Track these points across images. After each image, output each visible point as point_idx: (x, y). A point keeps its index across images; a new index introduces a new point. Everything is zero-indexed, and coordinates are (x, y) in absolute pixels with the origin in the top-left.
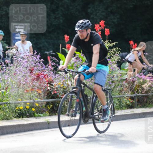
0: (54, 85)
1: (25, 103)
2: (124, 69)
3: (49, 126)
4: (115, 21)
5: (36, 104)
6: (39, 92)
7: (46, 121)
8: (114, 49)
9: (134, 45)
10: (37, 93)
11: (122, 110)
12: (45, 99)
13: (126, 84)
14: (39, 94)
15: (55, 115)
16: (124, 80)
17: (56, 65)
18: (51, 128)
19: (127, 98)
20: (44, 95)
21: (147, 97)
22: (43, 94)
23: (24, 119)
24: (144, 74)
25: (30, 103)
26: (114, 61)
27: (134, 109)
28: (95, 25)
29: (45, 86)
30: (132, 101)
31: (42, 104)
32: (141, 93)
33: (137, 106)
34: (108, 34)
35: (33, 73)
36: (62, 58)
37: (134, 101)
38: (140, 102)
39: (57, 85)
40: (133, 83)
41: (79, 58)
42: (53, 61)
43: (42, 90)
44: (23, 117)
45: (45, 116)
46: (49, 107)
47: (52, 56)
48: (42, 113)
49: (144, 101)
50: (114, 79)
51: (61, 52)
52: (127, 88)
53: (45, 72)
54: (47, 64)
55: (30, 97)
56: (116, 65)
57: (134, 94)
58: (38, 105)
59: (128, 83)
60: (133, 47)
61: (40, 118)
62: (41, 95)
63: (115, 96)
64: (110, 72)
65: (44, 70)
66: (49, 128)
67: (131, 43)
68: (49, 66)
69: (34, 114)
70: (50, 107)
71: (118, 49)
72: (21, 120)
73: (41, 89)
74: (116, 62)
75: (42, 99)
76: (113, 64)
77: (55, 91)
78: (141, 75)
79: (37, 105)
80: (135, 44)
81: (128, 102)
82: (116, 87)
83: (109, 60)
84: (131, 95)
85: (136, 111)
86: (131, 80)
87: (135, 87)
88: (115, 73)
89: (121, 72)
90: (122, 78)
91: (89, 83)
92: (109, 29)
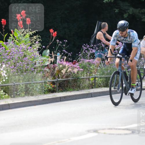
2: (45, 55)
8: (35, 37)
9: (54, 33)
11: (45, 95)
13: (47, 70)
16: (46, 66)
19: (49, 83)
26: (35, 49)
27: (55, 93)
28: (17, 15)
30: (53, 86)
32: (62, 78)
33: (58, 90)
34: (29, 23)
37: (55, 86)
38: (61, 86)
40: (54, 68)
41: (3, 47)
49: (65, 86)
50: (36, 66)
52: (48, 74)
56: (37, 52)
57: (55, 79)
59: (49, 69)
60: (53, 35)
63: (37, 82)
64: (32, 59)
67: (51, 31)
71: (38, 36)
74: (37, 49)
76: (34, 52)
78: (61, 61)
80: (55, 32)
81: (50, 87)
82: (38, 73)
83: (30, 47)
84: (53, 80)
85: (57, 95)
86: (52, 66)
87: (56, 72)
88: (37, 59)
89: (42, 59)
90: (44, 65)
91: (13, 70)
92: (30, 19)
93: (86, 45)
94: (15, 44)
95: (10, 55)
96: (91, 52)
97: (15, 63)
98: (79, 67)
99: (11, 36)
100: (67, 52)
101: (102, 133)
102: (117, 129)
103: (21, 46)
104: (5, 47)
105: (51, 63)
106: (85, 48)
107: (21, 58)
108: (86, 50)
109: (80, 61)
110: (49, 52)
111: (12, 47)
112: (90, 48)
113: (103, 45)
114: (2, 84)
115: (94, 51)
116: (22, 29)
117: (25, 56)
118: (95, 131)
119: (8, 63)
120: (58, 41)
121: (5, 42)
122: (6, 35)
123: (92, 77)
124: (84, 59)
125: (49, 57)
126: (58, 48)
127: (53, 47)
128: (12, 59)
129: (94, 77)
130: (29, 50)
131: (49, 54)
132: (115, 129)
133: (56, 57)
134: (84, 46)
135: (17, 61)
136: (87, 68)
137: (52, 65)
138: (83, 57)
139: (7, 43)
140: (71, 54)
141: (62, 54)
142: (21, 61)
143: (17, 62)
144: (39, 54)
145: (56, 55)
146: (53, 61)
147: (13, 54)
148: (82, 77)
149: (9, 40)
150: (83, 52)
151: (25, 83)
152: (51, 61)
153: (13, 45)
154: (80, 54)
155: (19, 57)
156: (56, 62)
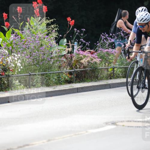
2: (62, 45)
8: (52, 26)
9: (71, 22)
11: (61, 86)
13: (64, 60)
16: (62, 56)
19: (66, 73)
21: (85, 72)
24: (82, 49)
26: (52, 38)
27: (72, 84)
30: (70, 76)
32: (80, 68)
33: (76, 81)
34: (46, 11)
36: (1, 36)
37: (72, 76)
38: (78, 77)
40: (71, 58)
41: (18, 35)
49: (82, 76)
50: (53, 55)
52: (65, 64)
56: (54, 41)
57: (72, 69)
59: (66, 59)
60: (70, 23)
63: (54, 72)
64: (49, 49)
67: (69, 19)
71: (55, 25)
74: (55, 38)
76: (51, 41)
78: (79, 51)
80: (73, 20)
81: (67, 78)
82: (55, 63)
83: (47, 36)
84: (70, 71)
85: (74, 86)
86: (69, 56)
87: (73, 62)
88: (54, 49)
89: (59, 48)
90: (61, 54)
91: (28, 59)
92: (46, 7)
93: (105, 34)
94: (31, 33)
95: (26, 45)
96: (109, 41)
97: (31, 53)
98: (97, 57)
99: (27, 25)
100: (84, 41)
101: (120, 126)
102: (136, 121)
103: (38, 34)
104: (21, 36)
105: (68, 53)
106: (103, 37)
107: (37, 47)
108: (104, 39)
109: (98, 51)
110: (66, 41)
111: (28, 36)
112: (109, 37)
113: (122, 34)
114: (17, 74)
115: (113, 40)
116: (38, 17)
117: (42, 45)
118: (114, 123)
119: (23, 52)
120: (76, 29)
121: (20, 31)
122: (21, 24)
123: (111, 67)
124: (103, 48)
125: (66, 46)
126: (76, 38)
127: (71, 36)
128: (28, 49)
129: (113, 67)
130: (45, 39)
131: (66, 43)
132: (134, 121)
133: (73, 47)
134: (103, 35)
135: (33, 50)
136: (106, 58)
137: (69, 54)
138: (101, 46)
139: (23, 32)
140: (89, 44)
141: (80, 43)
142: (37, 51)
143: (33, 52)
144: (56, 44)
145: (73, 44)
146: (70, 51)
147: (29, 43)
148: (101, 67)
149: (25, 29)
150: (102, 41)
151: (42, 73)
152: (69, 50)
153: (29, 34)
154: (98, 43)
155: (35, 47)
156: (73, 51)
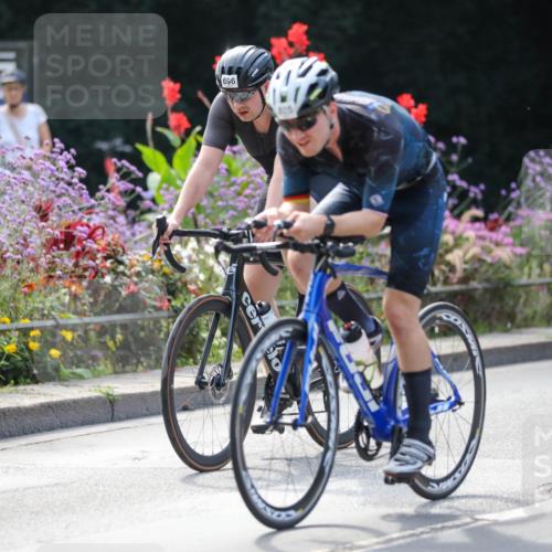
0: (127, 262)
1: (25, 332)
3: (113, 411)
4: (348, 23)
5: (64, 333)
6: (73, 288)
7: (102, 395)
9: (414, 110)
10: (65, 294)
12: (96, 314)
14: (75, 297)
15: (135, 371)
17: (133, 191)
18: (120, 420)
20: (91, 300)
21: (467, 297)
22: (87, 296)
23: (21, 388)
24: (456, 212)
25: (42, 329)
28: (274, 41)
29: (93, 268)
31: (86, 332)
32: (446, 282)
35: (49, 222)
36: (156, 164)
39: (138, 261)
42: (125, 176)
43: (85, 283)
44: (16, 384)
45: (97, 375)
46: (111, 344)
47: (121, 156)
48: (87, 367)
51: (151, 143)
53: (94, 216)
54: (101, 187)
55: (43, 310)
58: (73, 339)
61: (80, 383)
62: (80, 299)
65: (90, 210)
66: (113, 420)
68: (111, 196)
69: (57, 369)
70: (115, 342)
72: (11, 393)
73: (81, 277)
75: (85, 315)
77: (132, 287)
79: (69, 336)
80: (421, 106)
95: (246, 196)
100: (464, 184)
104: (229, 165)
109: (514, 220)
120: (433, 139)
139: (235, 148)
140: (482, 192)
148: (524, 280)
154: (514, 190)
